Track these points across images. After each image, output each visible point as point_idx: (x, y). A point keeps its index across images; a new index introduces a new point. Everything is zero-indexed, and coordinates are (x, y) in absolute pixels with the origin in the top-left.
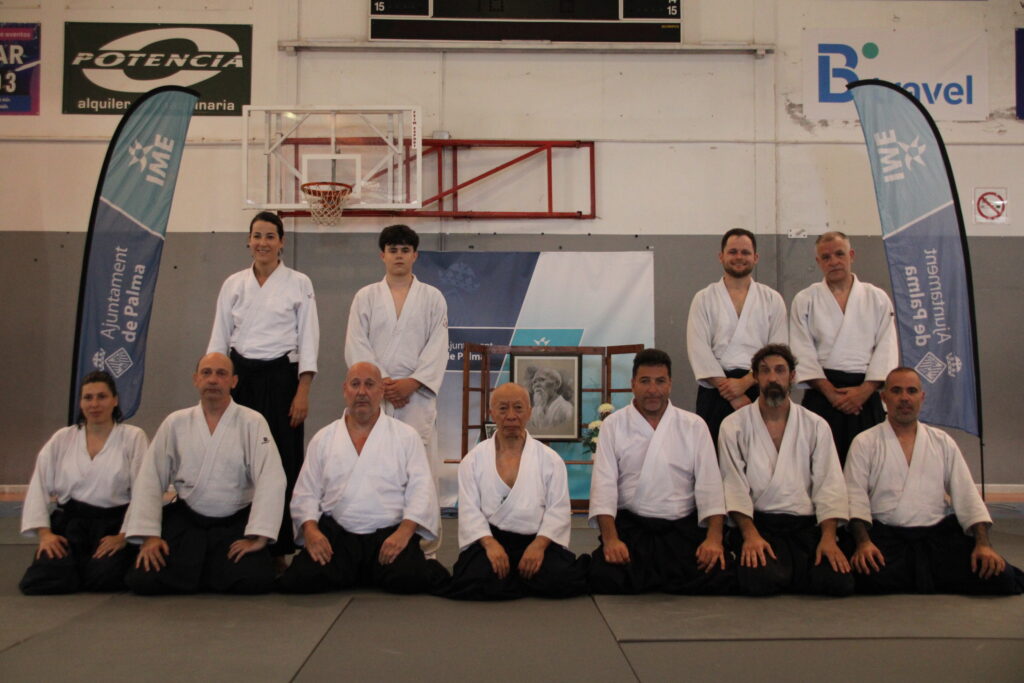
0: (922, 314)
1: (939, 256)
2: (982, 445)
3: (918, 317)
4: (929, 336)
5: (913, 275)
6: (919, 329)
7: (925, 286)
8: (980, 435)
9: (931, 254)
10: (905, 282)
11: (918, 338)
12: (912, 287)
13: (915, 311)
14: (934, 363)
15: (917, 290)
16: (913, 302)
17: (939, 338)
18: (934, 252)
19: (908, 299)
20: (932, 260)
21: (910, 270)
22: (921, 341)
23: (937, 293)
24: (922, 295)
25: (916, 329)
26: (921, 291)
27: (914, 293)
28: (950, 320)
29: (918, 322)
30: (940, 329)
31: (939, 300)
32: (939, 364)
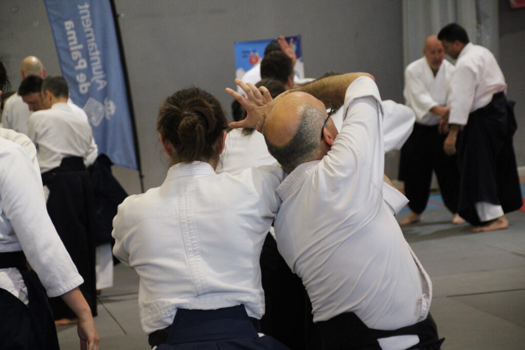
0: (82, 64)
1: (91, 9)
2: (141, 177)
3: (79, 67)
4: (88, 84)
5: (71, 29)
6: (81, 78)
7: (82, 38)
8: (139, 168)
9: (84, 8)
10: (65, 36)
11: (81, 86)
12: (72, 41)
13: (76, 63)
14: (97, 108)
15: (75, 42)
16: (73, 54)
17: (98, 85)
18: (87, 6)
19: (69, 52)
20: (86, 14)
21: (69, 24)
22: (84, 89)
23: (92, 44)
24: (81, 46)
25: (78, 78)
26: (79, 43)
27: (74, 46)
28: (105, 69)
29: (79, 71)
30: (98, 77)
31: (94, 51)
32: (101, 108)
